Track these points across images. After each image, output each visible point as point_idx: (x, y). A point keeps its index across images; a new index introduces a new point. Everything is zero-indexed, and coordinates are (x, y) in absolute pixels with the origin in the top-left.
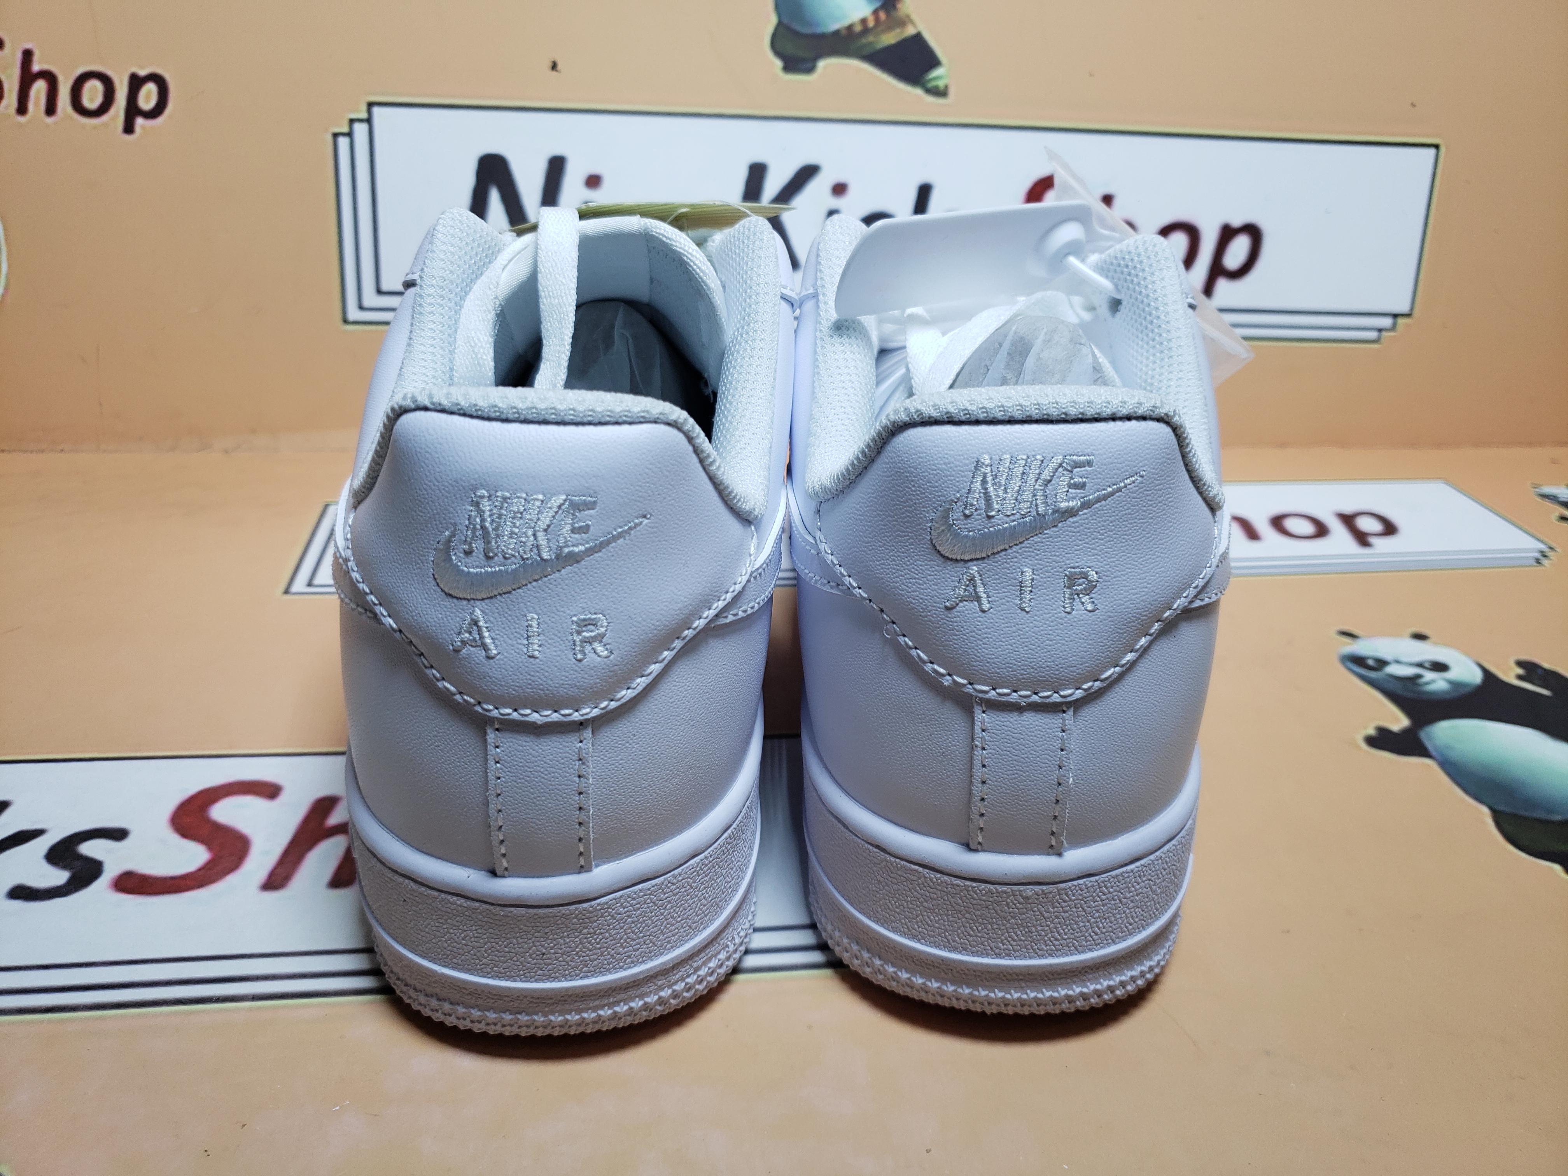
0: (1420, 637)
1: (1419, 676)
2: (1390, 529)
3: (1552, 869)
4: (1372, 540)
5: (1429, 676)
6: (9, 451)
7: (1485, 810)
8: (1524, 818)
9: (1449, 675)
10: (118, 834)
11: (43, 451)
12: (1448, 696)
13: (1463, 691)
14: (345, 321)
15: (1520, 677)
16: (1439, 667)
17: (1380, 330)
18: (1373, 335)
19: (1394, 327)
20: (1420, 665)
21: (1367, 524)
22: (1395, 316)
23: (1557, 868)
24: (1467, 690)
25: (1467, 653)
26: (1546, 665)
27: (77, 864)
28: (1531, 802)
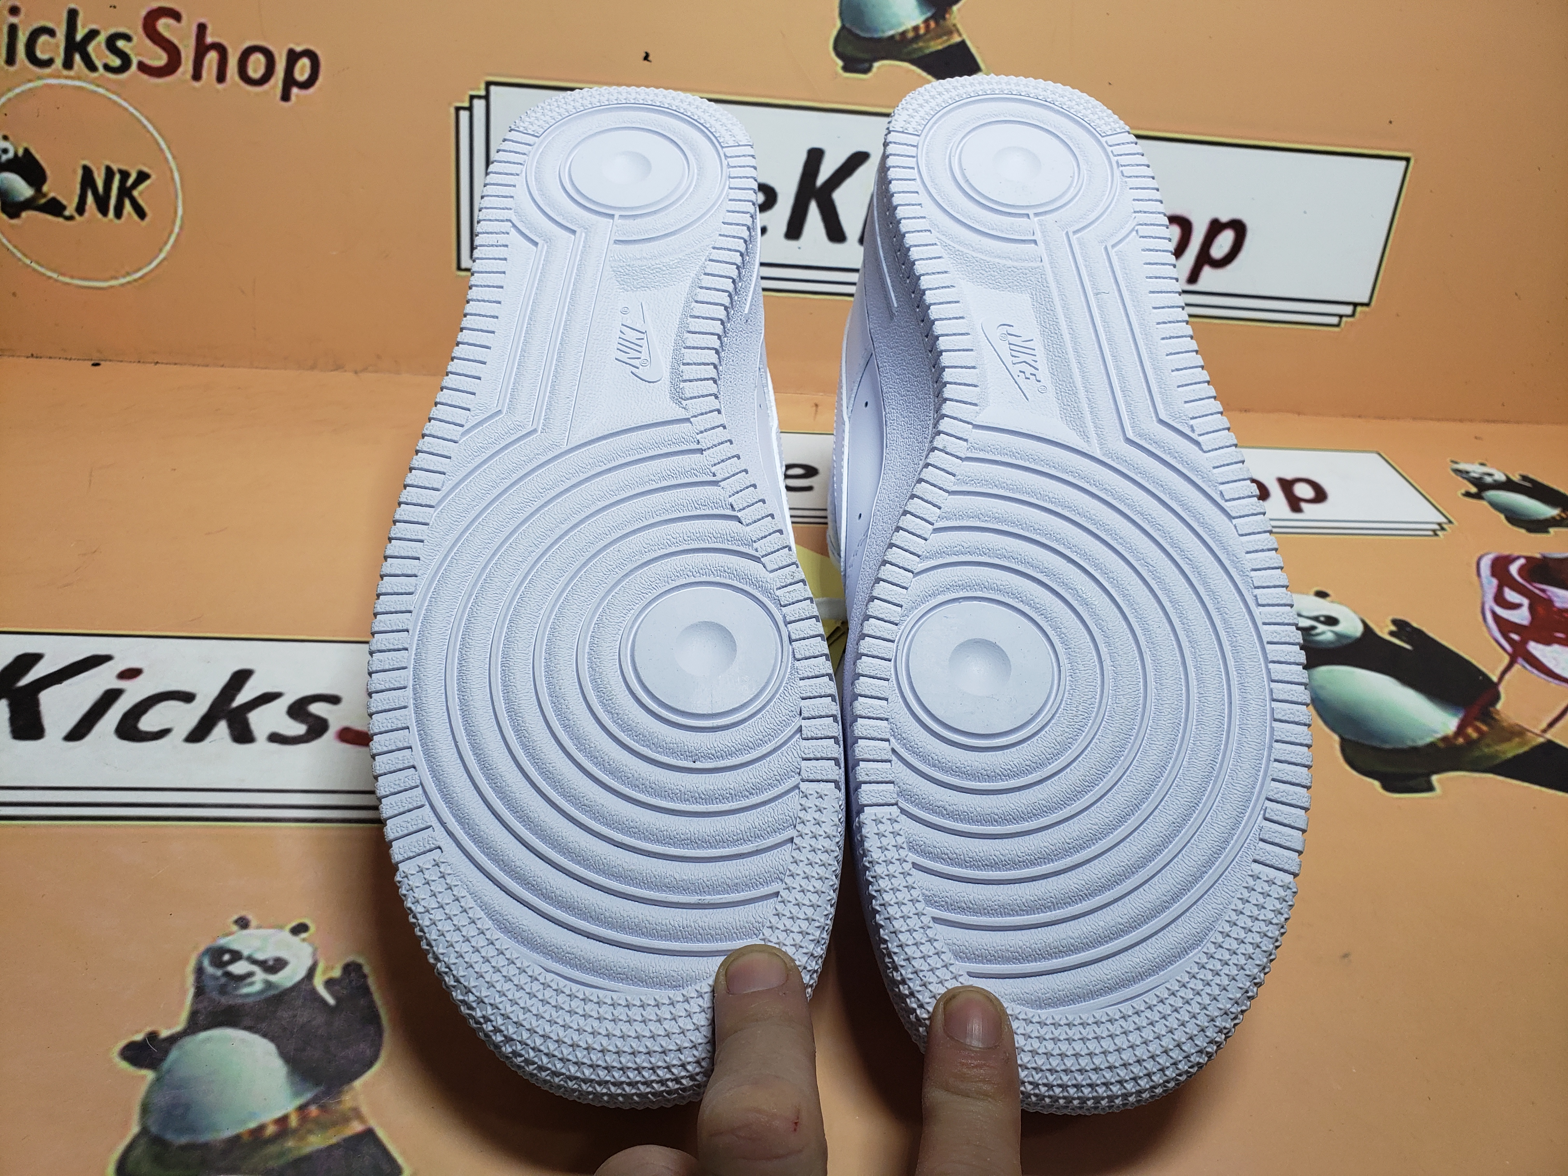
0: (1322, 594)
1: (1313, 628)
2: (1320, 496)
3: (1373, 784)
4: (1304, 505)
5: (1321, 628)
6: (181, 364)
7: (1336, 738)
8: (1363, 745)
9: (1337, 629)
10: (334, 700)
11: (207, 366)
12: (1332, 646)
13: (1345, 642)
14: (459, 268)
15: (1392, 634)
16: (1331, 621)
17: (1341, 316)
18: (1335, 320)
19: (1353, 315)
20: (1316, 619)
21: (1303, 491)
22: (1355, 305)
23: (1377, 784)
24: (1349, 641)
25: (1355, 612)
26: (1415, 625)
27: (310, 719)
28: (1371, 734)
